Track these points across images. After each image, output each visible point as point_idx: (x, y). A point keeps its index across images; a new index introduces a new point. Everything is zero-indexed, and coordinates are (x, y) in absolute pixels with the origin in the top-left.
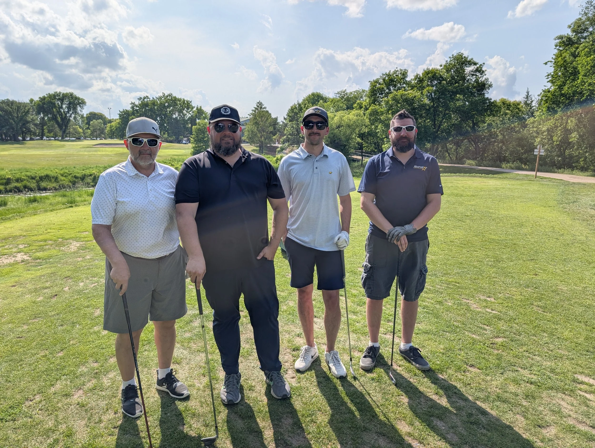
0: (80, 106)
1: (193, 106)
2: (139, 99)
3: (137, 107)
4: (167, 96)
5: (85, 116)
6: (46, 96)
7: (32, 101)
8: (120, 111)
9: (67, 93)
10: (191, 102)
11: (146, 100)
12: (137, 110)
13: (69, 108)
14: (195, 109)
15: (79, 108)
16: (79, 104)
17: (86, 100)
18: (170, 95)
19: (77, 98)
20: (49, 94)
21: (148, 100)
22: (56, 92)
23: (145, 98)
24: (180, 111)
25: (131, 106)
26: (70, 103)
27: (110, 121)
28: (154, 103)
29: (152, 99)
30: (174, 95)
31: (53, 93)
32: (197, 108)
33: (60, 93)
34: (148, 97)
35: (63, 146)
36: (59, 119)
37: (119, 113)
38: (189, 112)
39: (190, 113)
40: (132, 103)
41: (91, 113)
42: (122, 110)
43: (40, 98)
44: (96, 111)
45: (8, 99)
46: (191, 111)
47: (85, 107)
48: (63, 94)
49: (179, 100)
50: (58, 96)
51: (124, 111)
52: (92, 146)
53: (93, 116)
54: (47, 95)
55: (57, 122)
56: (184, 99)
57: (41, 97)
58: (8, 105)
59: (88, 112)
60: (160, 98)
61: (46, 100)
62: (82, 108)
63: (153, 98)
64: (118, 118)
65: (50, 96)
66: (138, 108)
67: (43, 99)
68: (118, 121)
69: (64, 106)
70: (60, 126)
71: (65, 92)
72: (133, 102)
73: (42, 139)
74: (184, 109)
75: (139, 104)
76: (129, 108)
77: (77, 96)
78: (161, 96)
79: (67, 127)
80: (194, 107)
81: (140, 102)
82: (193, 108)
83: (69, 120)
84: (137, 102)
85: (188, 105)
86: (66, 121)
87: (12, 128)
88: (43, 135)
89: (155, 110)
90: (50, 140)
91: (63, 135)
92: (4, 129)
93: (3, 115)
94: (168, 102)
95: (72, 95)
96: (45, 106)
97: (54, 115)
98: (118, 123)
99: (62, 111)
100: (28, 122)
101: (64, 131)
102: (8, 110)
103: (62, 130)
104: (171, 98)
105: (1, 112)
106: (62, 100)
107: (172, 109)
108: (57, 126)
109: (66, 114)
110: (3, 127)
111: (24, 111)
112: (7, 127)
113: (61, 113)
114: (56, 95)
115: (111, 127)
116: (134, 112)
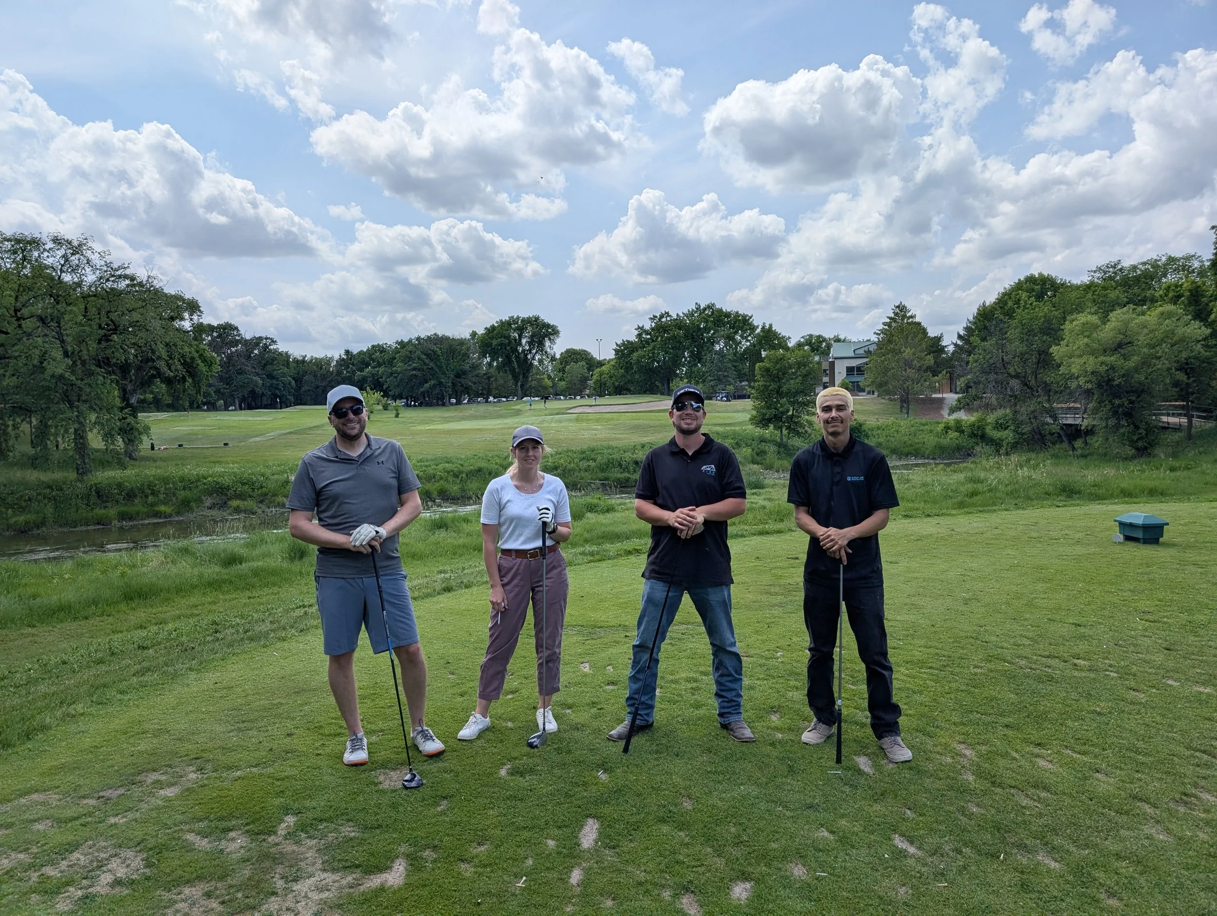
0: (550, 339)
1: (756, 324)
2: (651, 319)
3: (647, 334)
4: (705, 309)
5: (558, 356)
6: (496, 325)
7: (474, 334)
8: (617, 344)
9: (529, 318)
10: (751, 317)
11: (664, 320)
12: (647, 342)
13: (530, 343)
14: (758, 330)
15: (547, 343)
16: (548, 335)
17: (559, 328)
18: (709, 307)
19: (545, 325)
20: (501, 321)
21: (668, 319)
22: (513, 317)
23: (662, 316)
24: (730, 338)
25: (636, 332)
26: (532, 337)
27: (601, 364)
28: (678, 324)
29: (675, 317)
30: (718, 306)
31: (507, 319)
32: (763, 328)
33: (518, 318)
34: (668, 313)
35: (518, 413)
36: (516, 365)
37: (615, 347)
38: (746, 337)
39: (749, 338)
40: (639, 328)
41: (568, 351)
42: (620, 342)
43: (486, 328)
44: (577, 347)
45: (435, 334)
46: (749, 335)
47: (558, 341)
48: (523, 320)
49: (728, 315)
50: (514, 324)
51: (623, 344)
52: (565, 411)
53: (573, 356)
54: (497, 322)
55: (512, 370)
56: (737, 313)
57: (488, 326)
58: (436, 344)
59: (564, 350)
60: (691, 314)
61: (495, 332)
62: (552, 341)
63: (678, 315)
64: (614, 357)
65: (502, 323)
66: (649, 337)
67: (491, 330)
68: (613, 363)
69: (524, 341)
70: (515, 377)
71: (526, 316)
72: (641, 326)
73: (487, 402)
74: (736, 333)
75: (652, 329)
76: (633, 338)
77: (545, 321)
78: (693, 311)
79: (527, 377)
80: (758, 327)
81: (653, 325)
82: (753, 328)
83: (531, 364)
84: (648, 325)
85: (742, 323)
86: (526, 366)
87: (440, 384)
88: (489, 393)
89: (680, 337)
90: (499, 401)
91: (520, 392)
92: (427, 385)
93: (427, 361)
94: (706, 322)
95: (537, 319)
96: (494, 342)
97: (508, 357)
98: (614, 366)
99: (520, 349)
100: (464, 373)
101: (522, 386)
102: (435, 352)
103: (519, 384)
104: (713, 313)
105: (424, 357)
106: (521, 330)
107: (714, 334)
108: (510, 377)
109: (526, 355)
110: (426, 382)
111: (459, 352)
112: (433, 382)
113: (519, 353)
114: (511, 322)
115: (600, 375)
116: (643, 344)
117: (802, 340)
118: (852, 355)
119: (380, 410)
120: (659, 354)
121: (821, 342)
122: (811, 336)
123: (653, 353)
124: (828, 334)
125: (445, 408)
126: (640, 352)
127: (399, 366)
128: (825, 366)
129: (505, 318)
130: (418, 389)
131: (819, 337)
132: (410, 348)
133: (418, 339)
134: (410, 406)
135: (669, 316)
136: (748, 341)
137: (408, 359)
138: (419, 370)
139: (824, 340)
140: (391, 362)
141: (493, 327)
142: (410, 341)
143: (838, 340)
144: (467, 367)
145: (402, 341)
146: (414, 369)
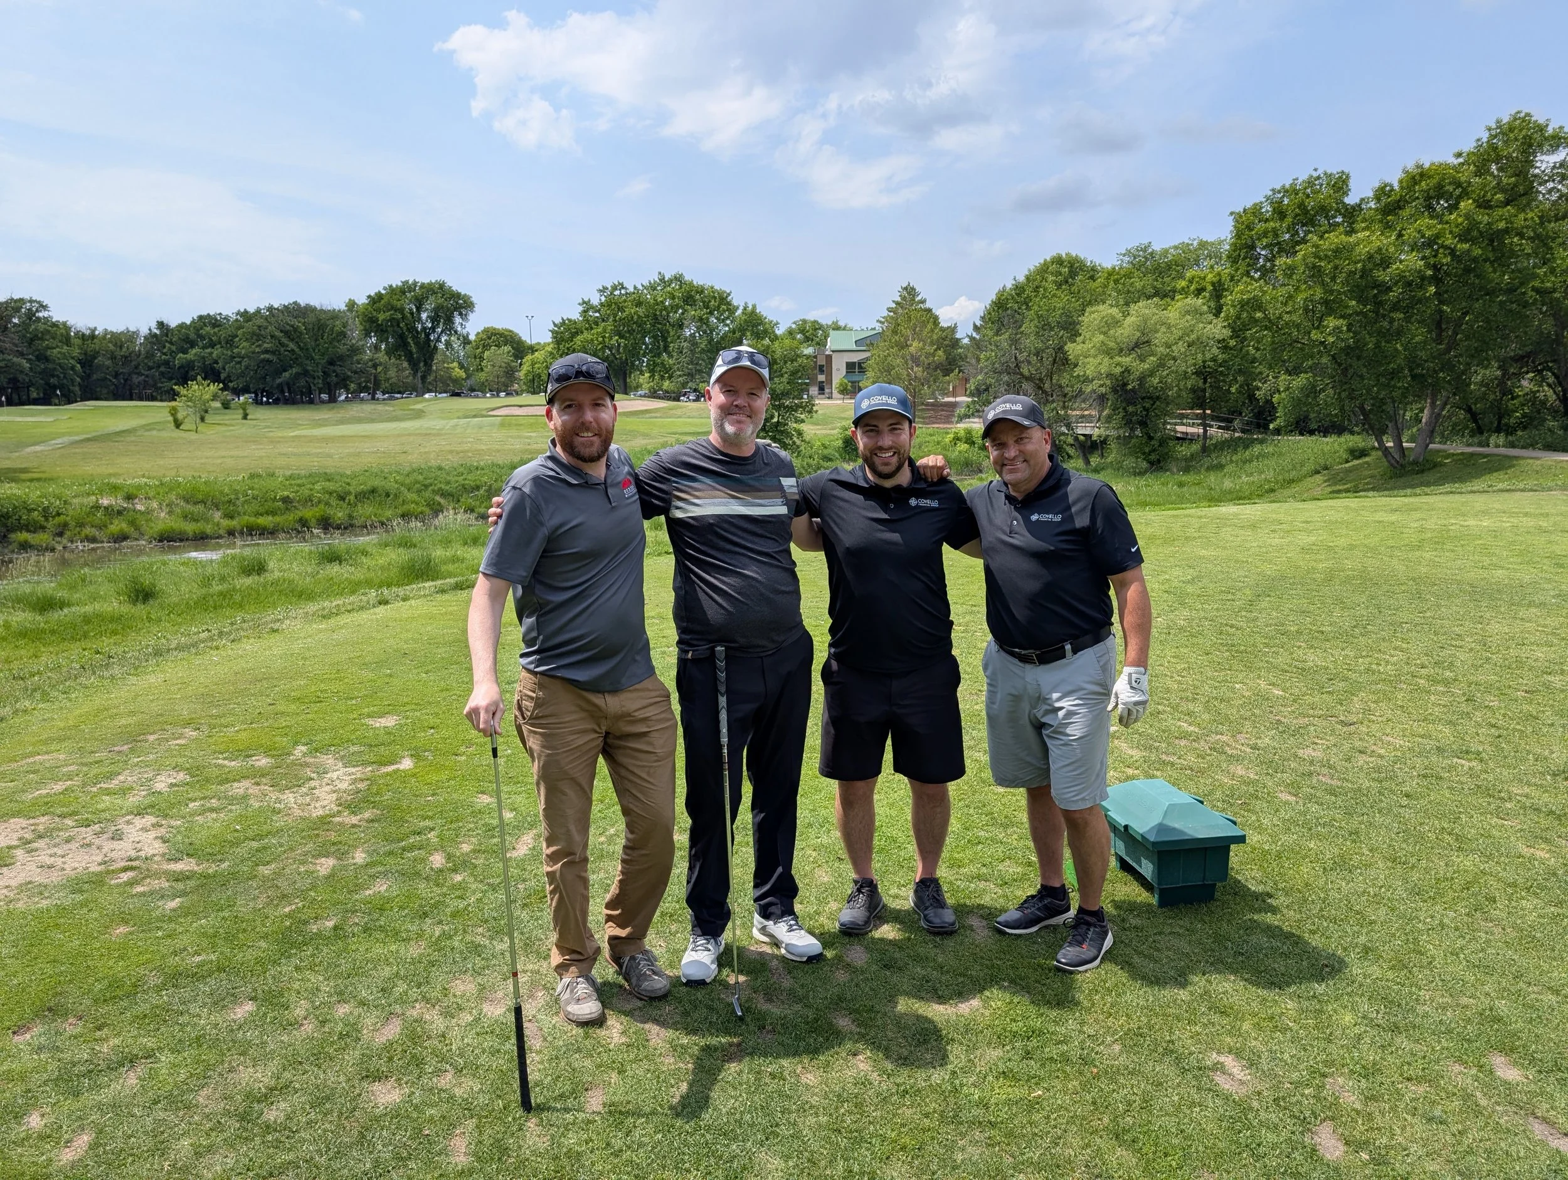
0: (461, 314)
2: (600, 291)
3: (595, 311)
4: (671, 281)
5: (473, 337)
6: (383, 292)
7: (351, 305)
8: (554, 323)
9: (430, 284)
10: (729, 295)
11: (617, 293)
12: (595, 322)
13: (435, 319)
14: (739, 312)
15: (458, 320)
16: (458, 308)
17: (474, 299)
18: (678, 278)
19: (454, 295)
20: (391, 286)
21: (623, 292)
22: (407, 282)
23: (615, 288)
24: (703, 321)
25: (581, 308)
26: (436, 310)
27: (532, 349)
28: (636, 299)
29: (632, 290)
30: (688, 278)
31: (400, 284)
32: (745, 309)
33: (415, 283)
34: (622, 284)
35: (419, 415)
36: (414, 349)
37: (552, 327)
38: (723, 321)
39: (728, 322)
40: (584, 302)
41: (486, 331)
42: (558, 321)
43: (369, 297)
44: (500, 325)
45: (295, 303)
46: (728, 318)
47: (471, 316)
48: (423, 286)
49: (700, 290)
50: (410, 292)
51: (563, 324)
52: (484, 413)
53: (496, 338)
54: (385, 288)
55: (410, 358)
56: (712, 287)
57: (372, 294)
58: (298, 317)
59: (481, 328)
60: (652, 287)
61: (383, 301)
62: (465, 318)
63: (635, 288)
64: (551, 340)
65: (392, 290)
66: (597, 315)
67: (376, 300)
68: (548, 348)
69: (424, 316)
70: (414, 365)
71: (426, 281)
72: (586, 300)
73: (373, 398)
74: (711, 313)
75: (602, 304)
76: (574, 314)
77: (454, 289)
78: (655, 282)
79: (431, 366)
80: (738, 308)
81: (603, 299)
82: (732, 310)
83: (436, 348)
84: (596, 299)
85: (720, 302)
86: (427, 351)
87: (306, 373)
88: (377, 385)
89: (639, 317)
90: (391, 398)
91: (420, 385)
92: (286, 375)
93: (285, 340)
94: (673, 298)
95: (442, 286)
96: (382, 317)
97: (402, 337)
98: (551, 353)
99: (419, 327)
100: (341, 358)
101: (424, 378)
102: (295, 329)
103: (419, 374)
104: (681, 287)
105: (278, 334)
106: (419, 300)
107: (683, 314)
108: (405, 364)
109: (428, 335)
110: (285, 371)
111: (332, 330)
112: (294, 370)
113: (417, 332)
114: (405, 289)
115: (533, 364)
116: (590, 324)
117: (794, 326)
118: (854, 347)
119: (217, 409)
120: (611, 338)
121: (816, 329)
122: (804, 321)
123: (604, 337)
124: (825, 321)
125: (312, 406)
126: (586, 335)
127: (244, 347)
128: (821, 361)
129: (396, 282)
130: (274, 379)
131: (815, 321)
132: (260, 322)
133: (270, 309)
134: (261, 403)
135: (623, 288)
136: (726, 325)
137: (256, 336)
138: (273, 353)
139: (821, 327)
140: (230, 342)
141: (379, 296)
142: (258, 311)
143: (837, 328)
144: (342, 349)
145: (246, 312)
146: (266, 351)
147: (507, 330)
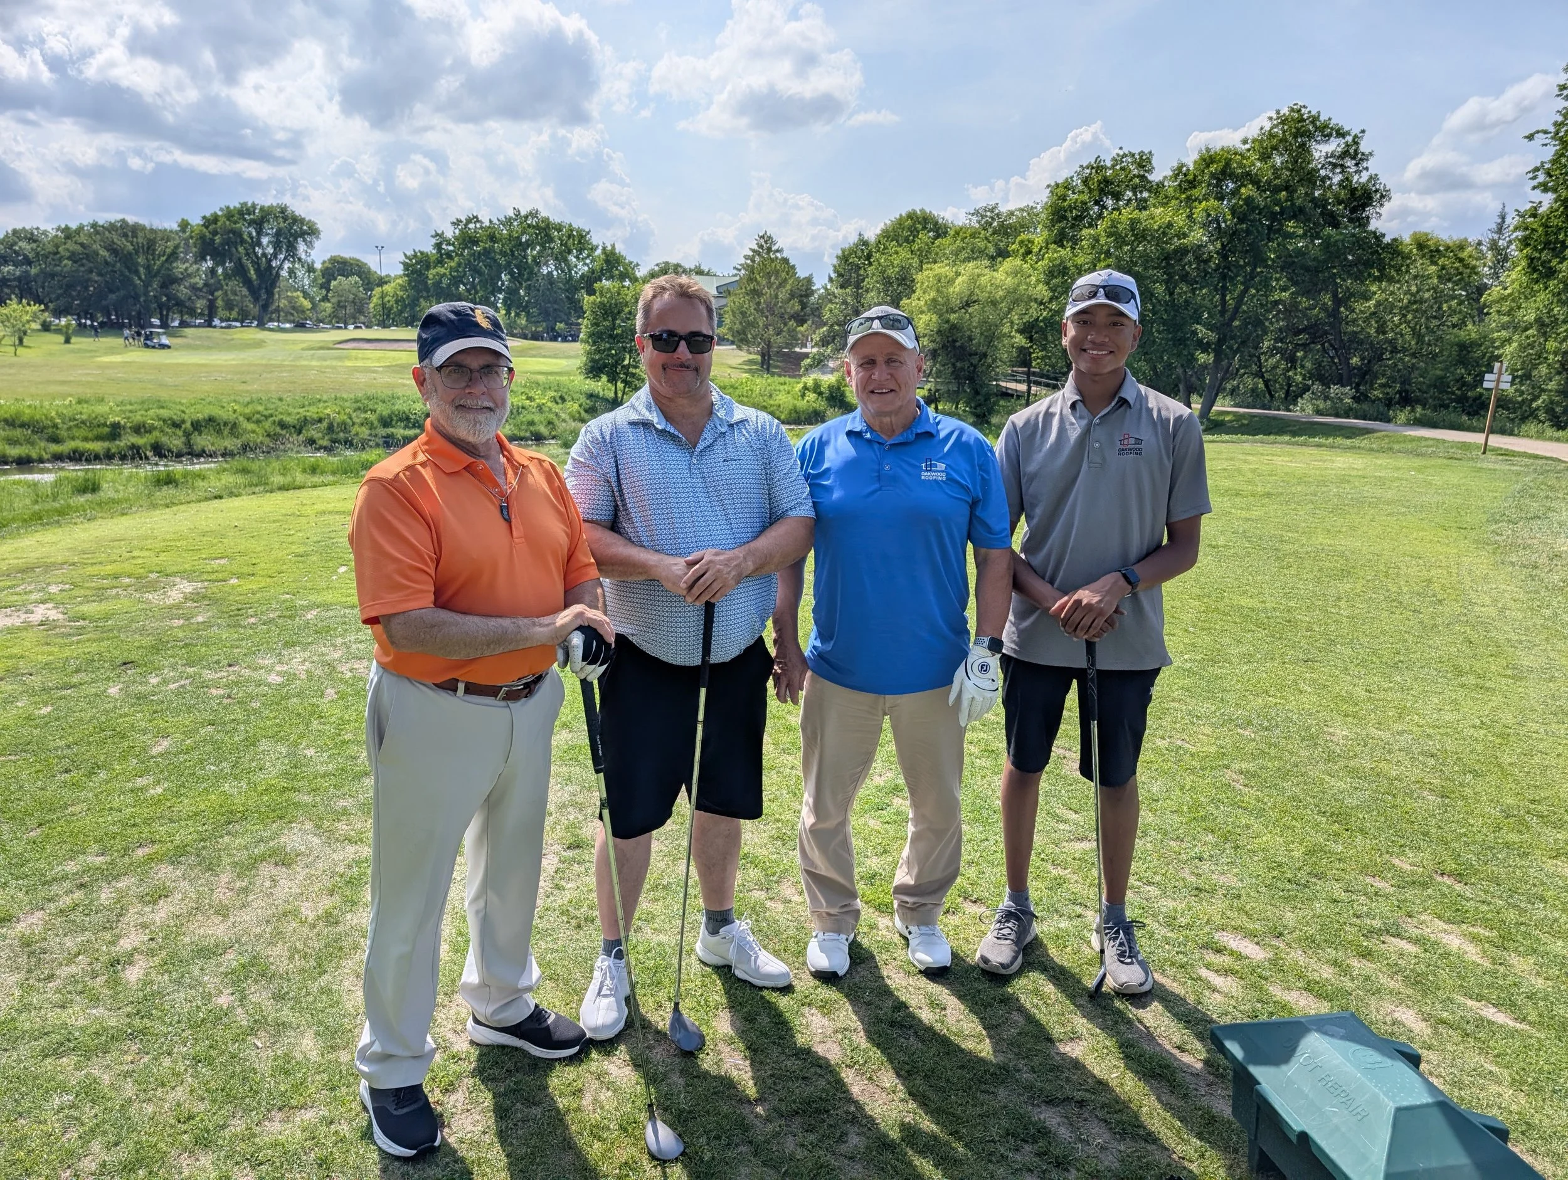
0: (305, 240)
1: (595, 243)
2: (453, 223)
3: (449, 244)
4: (526, 217)
5: (318, 266)
6: (220, 213)
7: (184, 225)
8: (405, 255)
9: (271, 207)
10: (588, 233)
11: (472, 226)
12: (449, 255)
13: (277, 245)
14: (599, 252)
15: (301, 247)
16: (303, 234)
17: (320, 226)
18: (533, 214)
19: (296, 220)
20: (228, 208)
21: (478, 225)
22: (245, 204)
23: (469, 221)
24: (561, 258)
25: (434, 241)
26: (278, 233)
27: (382, 282)
28: (492, 235)
29: (488, 224)
30: (544, 214)
31: (238, 206)
32: (604, 249)
33: (254, 206)
34: (476, 217)
35: (260, 344)
36: (252, 275)
37: (403, 258)
38: (583, 259)
39: (588, 261)
40: (437, 235)
41: (333, 260)
42: (410, 253)
43: (204, 218)
44: (347, 254)
45: (123, 220)
46: (588, 257)
47: (317, 244)
48: (262, 209)
49: (559, 228)
50: (249, 214)
51: (415, 256)
52: (331, 346)
53: (340, 267)
54: (221, 209)
55: (247, 282)
56: (570, 225)
57: (208, 215)
58: (125, 235)
59: (327, 257)
60: (508, 221)
61: (219, 224)
62: (310, 245)
63: (491, 221)
64: (402, 273)
65: (229, 214)
66: (451, 248)
67: (210, 221)
68: (400, 281)
69: (265, 240)
70: (254, 292)
71: (267, 204)
72: (439, 232)
73: (210, 326)
74: (570, 252)
75: (456, 238)
76: (428, 246)
77: (297, 213)
78: (510, 218)
79: (273, 294)
80: (597, 247)
81: (457, 231)
82: (594, 249)
83: (278, 275)
84: (450, 233)
85: (579, 241)
86: (269, 278)
87: (135, 296)
88: (213, 314)
89: (495, 252)
90: (229, 327)
91: (261, 314)
92: (113, 298)
93: (112, 260)
94: (530, 234)
95: (283, 210)
96: (217, 239)
97: (240, 263)
98: (401, 285)
99: (259, 251)
100: (174, 282)
101: (265, 306)
102: (123, 247)
103: (260, 302)
104: (537, 223)
105: (105, 253)
106: (259, 224)
107: (540, 251)
108: (246, 291)
109: (269, 262)
110: (112, 293)
111: (163, 249)
112: (122, 293)
113: (257, 257)
114: (244, 211)
115: (382, 297)
116: (443, 257)
117: (657, 268)
119: (33, 330)
120: (466, 273)
122: (667, 263)
123: (458, 272)
124: (689, 263)
126: (439, 269)
127: (65, 266)
129: (234, 204)
130: (99, 302)
131: (678, 264)
132: (83, 239)
133: (94, 225)
135: (478, 221)
136: (585, 264)
137: (78, 255)
138: (98, 273)
140: (49, 258)
141: (215, 219)
142: (81, 228)
144: (176, 273)
145: (67, 228)
146: (91, 272)
147: (353, 259)
